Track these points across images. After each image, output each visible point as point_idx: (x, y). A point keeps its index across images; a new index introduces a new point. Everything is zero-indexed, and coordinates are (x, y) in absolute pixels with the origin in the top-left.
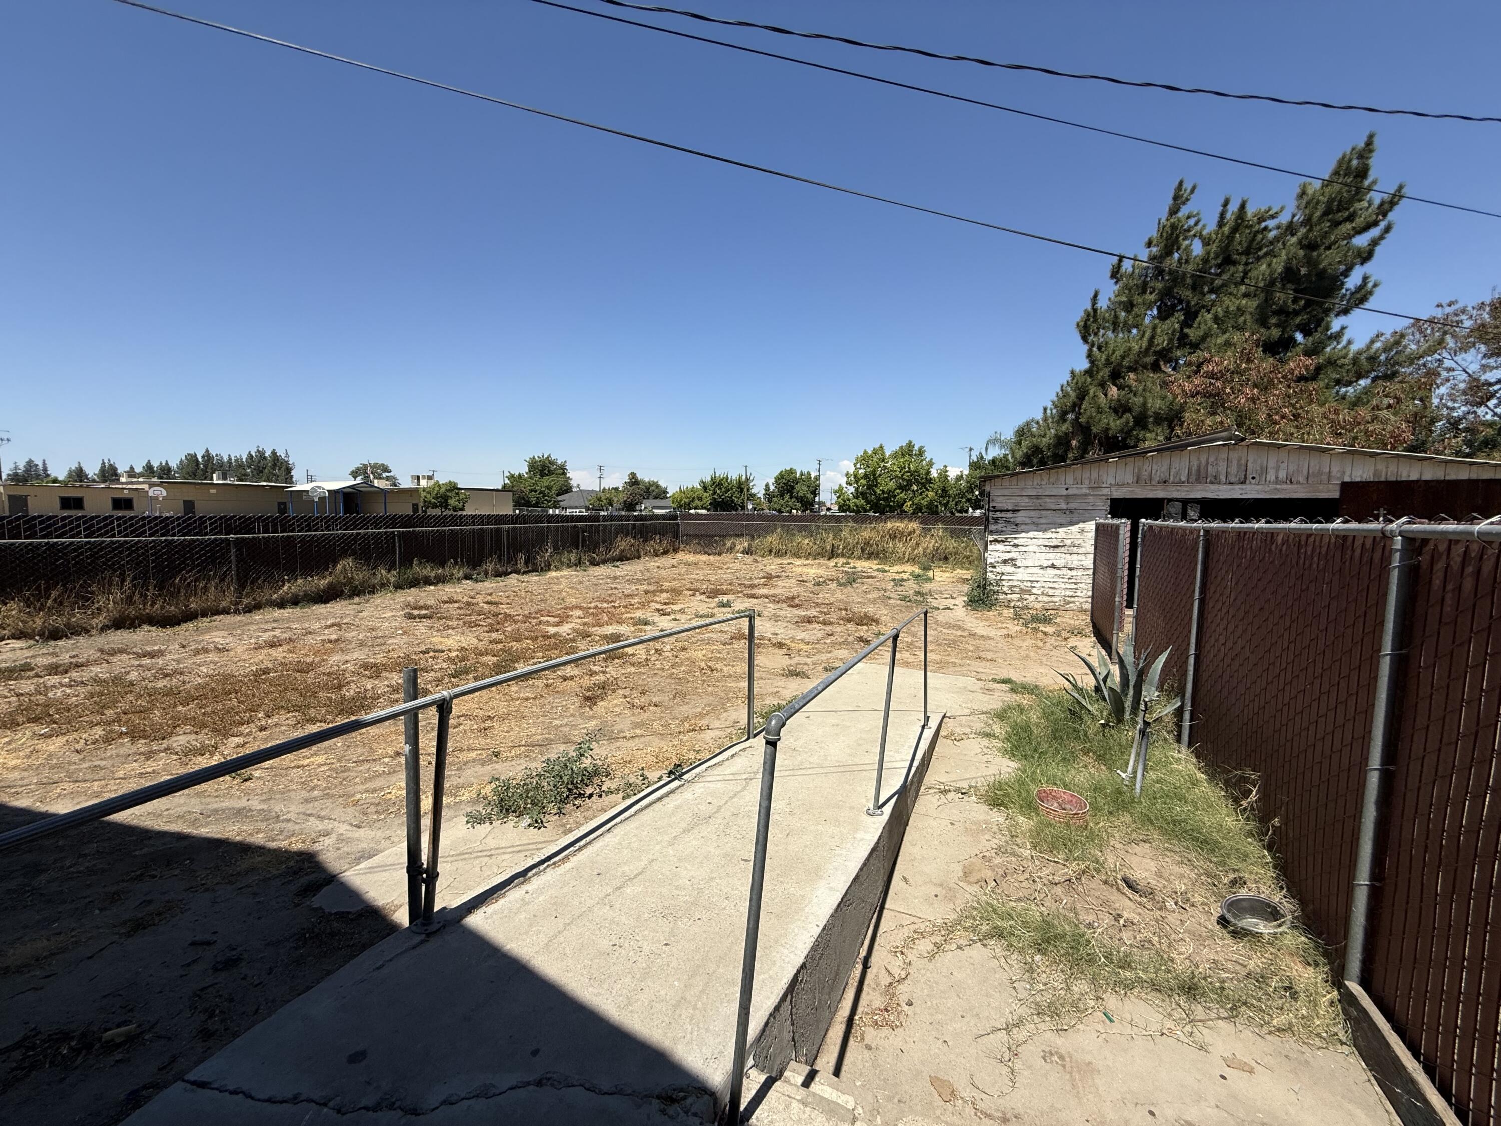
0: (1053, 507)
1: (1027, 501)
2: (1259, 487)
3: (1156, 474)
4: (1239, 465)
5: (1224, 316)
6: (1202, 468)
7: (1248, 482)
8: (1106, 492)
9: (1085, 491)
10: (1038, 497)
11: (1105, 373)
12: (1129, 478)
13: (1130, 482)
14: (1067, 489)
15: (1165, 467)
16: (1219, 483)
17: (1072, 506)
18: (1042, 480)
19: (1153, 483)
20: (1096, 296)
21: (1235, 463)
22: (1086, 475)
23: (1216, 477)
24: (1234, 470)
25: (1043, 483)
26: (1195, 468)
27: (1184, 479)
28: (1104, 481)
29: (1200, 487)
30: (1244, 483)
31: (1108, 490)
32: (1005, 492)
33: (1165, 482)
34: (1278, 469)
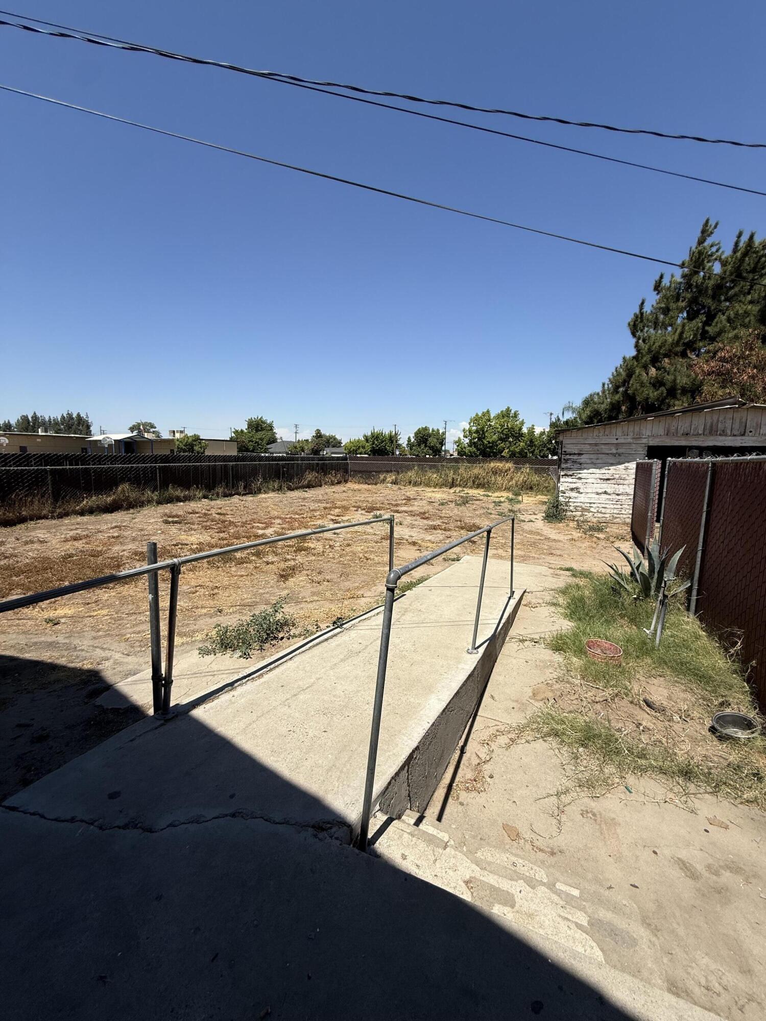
0: (607, 452)
1: (589, 447)
2: (755, 438)
3: (681, 429)
4: (741, 422)
5: (734, 318)
6: (714, 424)
7: (746, 434)
8: (644, 441)
9: (630, 440)
10: (596, 445)
11: (647, 358)
12: (661, 431)
13: (662, 434)
14: (617, 439)
15: (687, 424)
16: (726, 435)
17: (620, 451)
18: (599, 432)
19: (679, 435)
20: (643, 303)
21: (738, 421)
22: (631, 429)
23: (723, 431)
24: (736, 426)
25: (601, 435)
26: (708, 425)
27: (700, 432)
28: (644, 434)
29: (712, 438)
30: (743, 435)
31: (646, 439)
32: (572, 441)
33: (687, 434)
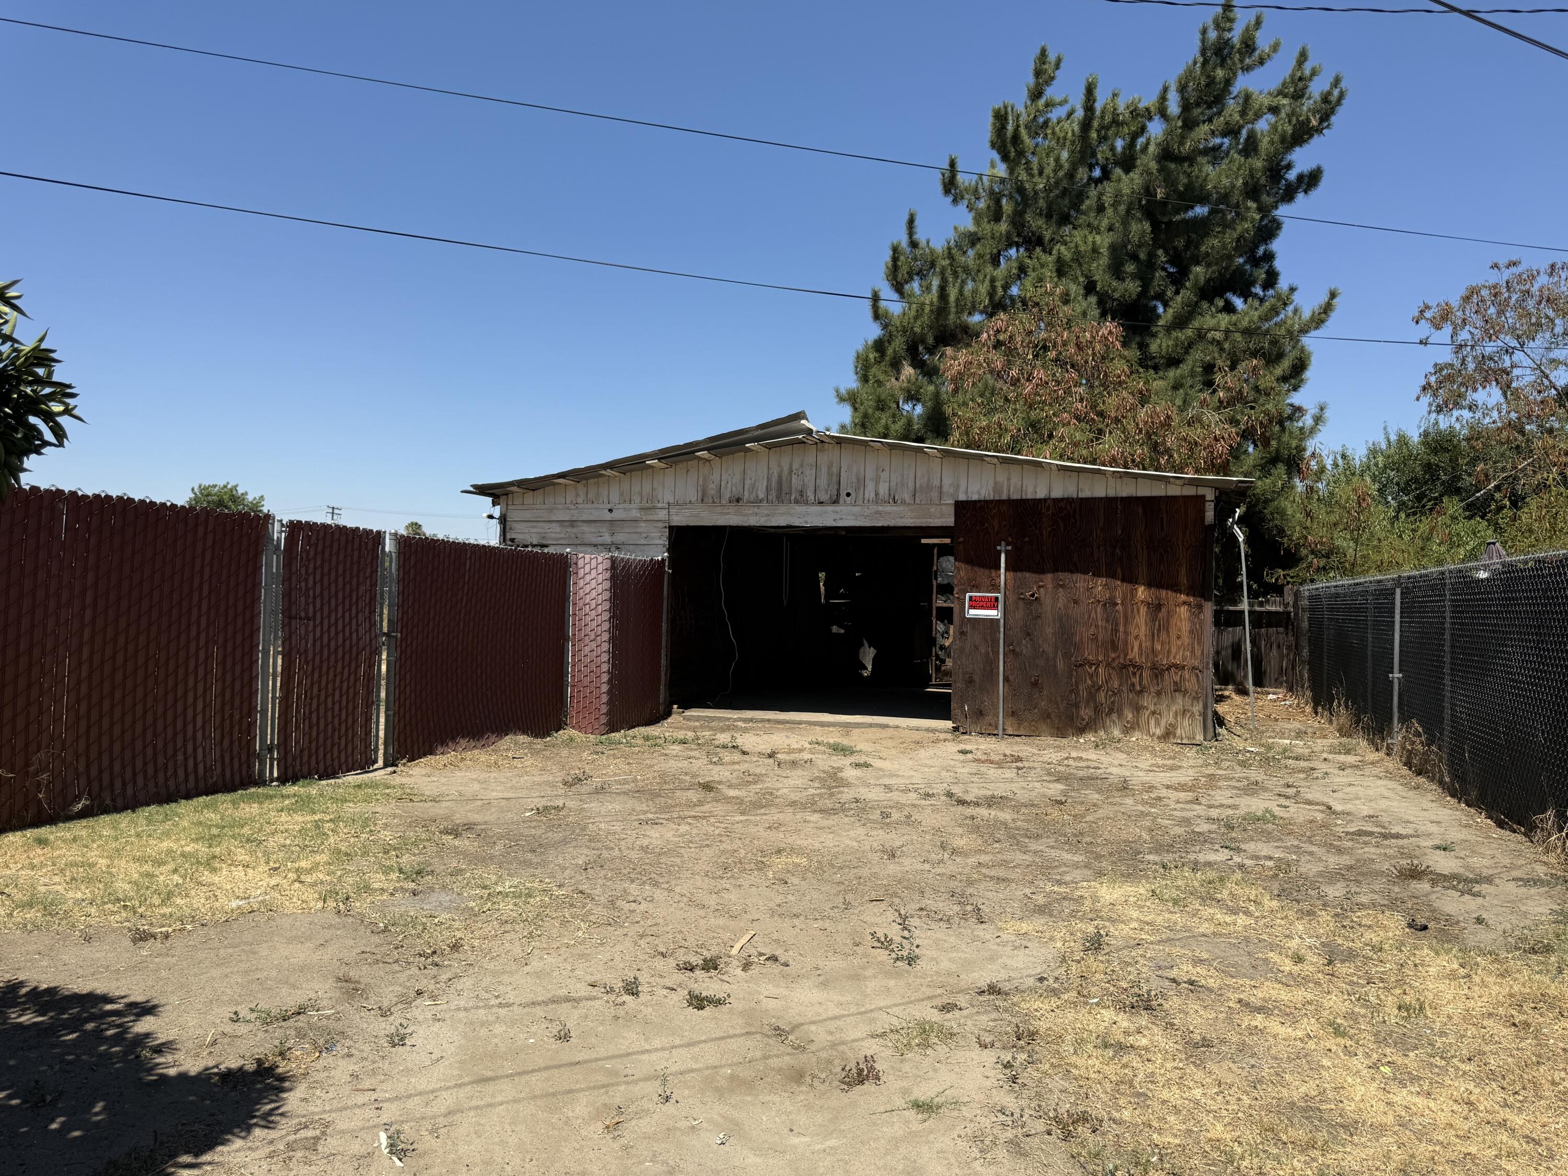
0: (595, 540)
1: (558, 530)
2: (856, 509)
3: (726, 487)
4: (830, 474)
6: (784, 478)
7: (841, 501)
8: (662, 515)
9: (635, 514)
10: (573, 523)
11: (898, 345)
12: (692, 494)
14: (610, 511)
15: (737, 478)
16: (806, 503)
17: (620, 538)
18: (577, 495)
19: (723, 502)
21: (824, 470)
22: (636, 488)
23: (801, 493)
24: (823, 481)
25: (580, 500)
26: (775, 479)
27: (761, 495)
28: (660, 497)
29: (783, 508)
30: (836, 502)
31: (665, 512)
32: (528, 515)
33: (738, 500)
34: (877, 481)
